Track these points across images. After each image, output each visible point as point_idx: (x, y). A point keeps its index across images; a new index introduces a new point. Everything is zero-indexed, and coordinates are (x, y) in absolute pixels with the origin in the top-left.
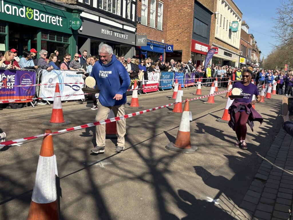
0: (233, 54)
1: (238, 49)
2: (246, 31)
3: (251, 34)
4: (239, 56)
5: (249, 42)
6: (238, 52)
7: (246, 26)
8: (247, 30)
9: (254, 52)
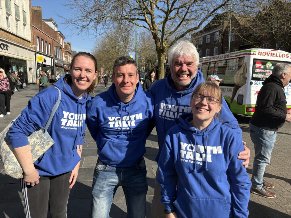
0: (8, 45)
1: (30, 42)
2: (53, 28)
3: (59, 32)
4: (34, 53)
5: (57, 41)
6: (31, 46)
7: (52, 22)
8: (55, 28)
9: (68, 53)
